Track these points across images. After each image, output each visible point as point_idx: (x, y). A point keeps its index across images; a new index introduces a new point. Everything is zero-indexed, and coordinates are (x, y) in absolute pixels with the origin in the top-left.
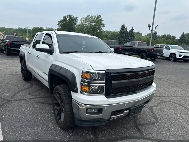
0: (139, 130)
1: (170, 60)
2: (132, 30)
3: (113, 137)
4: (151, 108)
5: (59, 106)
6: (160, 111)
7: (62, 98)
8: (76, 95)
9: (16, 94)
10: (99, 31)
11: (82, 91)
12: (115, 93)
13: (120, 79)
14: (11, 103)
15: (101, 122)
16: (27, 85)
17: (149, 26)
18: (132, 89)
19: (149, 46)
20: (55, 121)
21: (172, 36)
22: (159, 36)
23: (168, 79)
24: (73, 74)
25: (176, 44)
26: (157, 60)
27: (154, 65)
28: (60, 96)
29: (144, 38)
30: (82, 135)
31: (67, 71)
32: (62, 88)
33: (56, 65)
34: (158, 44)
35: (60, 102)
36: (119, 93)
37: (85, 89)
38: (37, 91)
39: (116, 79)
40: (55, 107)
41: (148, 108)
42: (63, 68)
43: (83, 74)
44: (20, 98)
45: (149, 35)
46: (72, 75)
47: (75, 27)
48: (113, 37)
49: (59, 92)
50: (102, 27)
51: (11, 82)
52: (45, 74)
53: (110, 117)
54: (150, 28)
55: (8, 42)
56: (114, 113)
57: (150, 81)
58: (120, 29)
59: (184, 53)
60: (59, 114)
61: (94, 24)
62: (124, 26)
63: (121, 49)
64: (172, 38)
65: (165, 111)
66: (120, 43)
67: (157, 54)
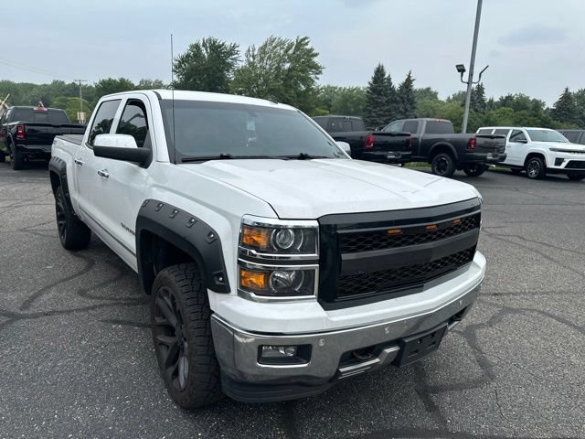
0: (432, 408)
1: (526, 176)
2: (409, 81)
3: (347, 433)
4: (469, 333)
5: (173, 335)
6: (500, 342)
7: (179, 311)
8: (223, 302)
9: (39, 294)
10: (303, 88)
11: (242, 287)
12: (351, 293)
13: (369, 246)
14: (21, 323)
15: (309, 386)
16: (74, 263)
17: (461, 69)
18: (407, 276)
19: (459, 132)
20: (162, 382)
21: (531, 99)
22: (491, 101)
23: (521, 238)
24: (212, 232)
25: (545, 124)
26: (485, 175)
27: (480, 196)
28: (174, 305)
29: (445, 107)
30: (247, 427)
31: (194, 221)
32: (178, 278)
33: (161, 203)
34: (490, 126)
35: (174, 321)
36: (365, 291)
37: (253, 280)
38: (104, 284)
39: (353, 247)
40: (161, 338)
41: (459, 332)
42: (179, 211)
43: (246, 230)
44: (50, 309)
45: (460, 98)
46: (210, 235)
47: (231, 76)
48: (348, 104)
49: (171, 292)
50: (312, 76)
51: (25, 257)
52: (127, 229)
53: (338, 370)
54: (462, 75)
55: (18, 126)
56: (351, 357)
57: (468, 250)
58: (371, 81)
59: (570, 151)
60: (174, 360)
61: (287, 66)
62: (382, 70)
63: (374, 142)
64: (531, 106)
65: (514, 341)
66: (370, 124)
67: (485, 157)
